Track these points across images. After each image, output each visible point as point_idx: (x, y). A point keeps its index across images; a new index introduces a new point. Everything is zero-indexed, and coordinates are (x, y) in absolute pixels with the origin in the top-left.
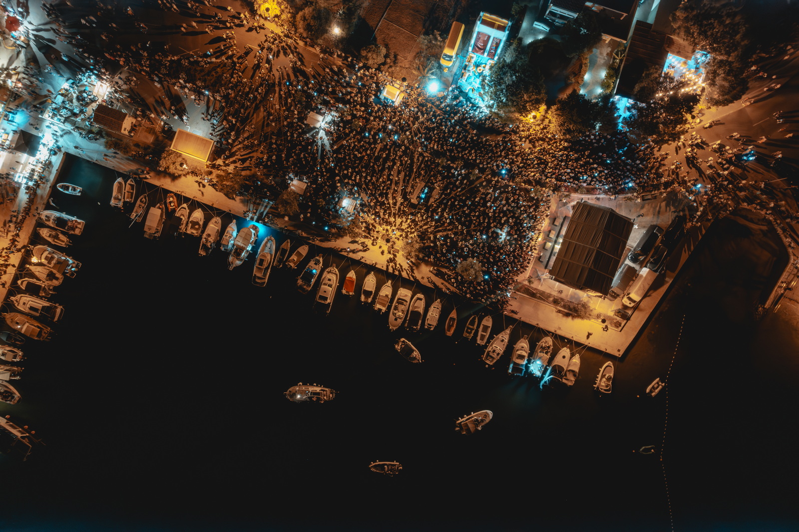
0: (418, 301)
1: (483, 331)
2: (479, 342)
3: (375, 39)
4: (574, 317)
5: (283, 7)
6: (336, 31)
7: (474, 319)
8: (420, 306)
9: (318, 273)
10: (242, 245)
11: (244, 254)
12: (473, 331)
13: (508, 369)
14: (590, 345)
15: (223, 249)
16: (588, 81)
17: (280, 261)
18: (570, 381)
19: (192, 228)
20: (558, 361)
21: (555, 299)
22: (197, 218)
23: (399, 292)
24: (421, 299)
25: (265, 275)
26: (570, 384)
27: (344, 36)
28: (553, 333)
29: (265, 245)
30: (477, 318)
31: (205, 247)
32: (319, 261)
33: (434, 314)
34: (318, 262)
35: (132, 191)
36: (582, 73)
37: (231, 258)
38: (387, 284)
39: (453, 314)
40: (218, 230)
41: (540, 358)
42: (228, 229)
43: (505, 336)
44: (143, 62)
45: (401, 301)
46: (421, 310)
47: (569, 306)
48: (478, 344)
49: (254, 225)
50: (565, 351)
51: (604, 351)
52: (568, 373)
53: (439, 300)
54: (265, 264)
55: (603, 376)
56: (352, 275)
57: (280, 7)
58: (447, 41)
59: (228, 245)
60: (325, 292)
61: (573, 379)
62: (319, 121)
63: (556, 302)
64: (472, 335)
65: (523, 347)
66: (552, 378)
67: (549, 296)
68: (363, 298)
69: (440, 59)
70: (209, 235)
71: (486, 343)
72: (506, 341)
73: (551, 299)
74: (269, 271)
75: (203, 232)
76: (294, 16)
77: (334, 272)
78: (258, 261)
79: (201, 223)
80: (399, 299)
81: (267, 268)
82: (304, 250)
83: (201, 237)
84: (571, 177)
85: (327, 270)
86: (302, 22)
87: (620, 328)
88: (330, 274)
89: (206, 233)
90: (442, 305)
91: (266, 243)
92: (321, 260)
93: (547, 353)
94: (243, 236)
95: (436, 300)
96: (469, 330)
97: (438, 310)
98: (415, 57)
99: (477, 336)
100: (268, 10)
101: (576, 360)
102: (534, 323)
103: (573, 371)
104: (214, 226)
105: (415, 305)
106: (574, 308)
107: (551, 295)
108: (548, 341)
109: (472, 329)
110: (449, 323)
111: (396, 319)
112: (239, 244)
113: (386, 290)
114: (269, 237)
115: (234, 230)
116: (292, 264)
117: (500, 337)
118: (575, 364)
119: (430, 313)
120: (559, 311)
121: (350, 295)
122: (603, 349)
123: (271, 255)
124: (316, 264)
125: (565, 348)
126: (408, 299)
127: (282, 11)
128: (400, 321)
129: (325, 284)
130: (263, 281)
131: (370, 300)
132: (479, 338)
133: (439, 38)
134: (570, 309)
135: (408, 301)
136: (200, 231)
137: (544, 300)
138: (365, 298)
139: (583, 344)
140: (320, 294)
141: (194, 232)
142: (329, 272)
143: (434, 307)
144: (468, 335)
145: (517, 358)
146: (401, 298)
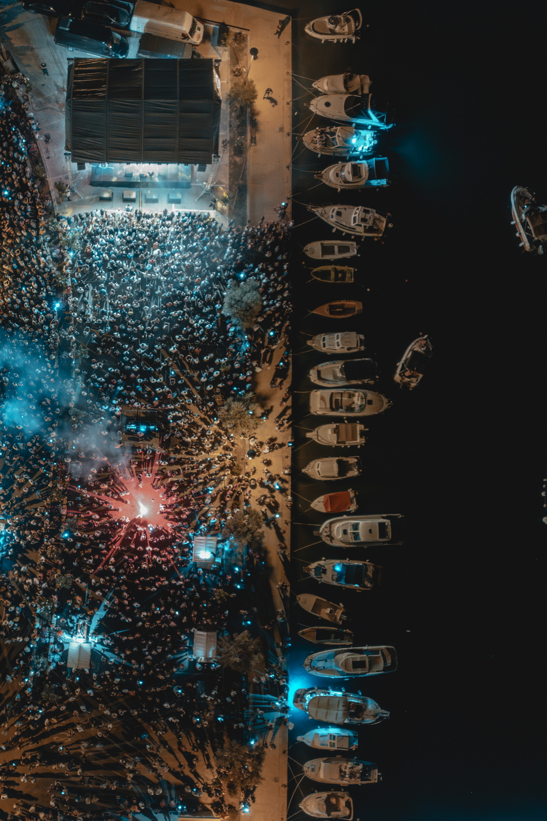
0: (322, 376)
1: (333, 253)
2: (354, 252)
4: (254, 114)
7: (316, 274)
8: (331, 368)
9: (338, 561)
11: (353, 699)
12: (339, 268)
13: (381, 188)
14: (290, 71)
15: (356, 744)
17: (340, 636)
19: (337, 809)
20: (337, 111)
21: (235, 155)
22: (319, 804)
23: (320, 413)
24: (319, 372)
25: (376, 652)
26: (368, 81)
29: (323, 670)
30: (315, 270)
31: (364, 775)
32: (317, 569)
33: (334, 343)
34: (321, 570)
37: (369, 720)
38: (315, 438)
39: (323, 311)
40: (325, 761)
41: (346, 141)
42: (318, 745)
43: (329, 214)
45: (335, 405)
46: (338, 366)
47: (238, 126)
49: (295, 701)
50: (317, 106)
51: (290, 45)
52: (352, 90)
53: (309, 343)
54: (358, 657)
55: (333, 32)
56: (319, 504)
59: (349, 737)
60: (370, 532)
61: (357, 79)
62: (80, 647)
63: (239, 150)
64: (345, 268)
65: (337, 175)
66: (372, 109)
67: (233, 164)
68: (354, 473)
70: (342, 775)
71: (353, 240)
72: (336, 208)
73: (238, 159)
74: (365, 648)
77: (327, 530)
78: (359, 671)
79: (324, 795)
80: (332, 409)
81: (361, 652)
82: (307, 601)
87: (244, 32)
88: (335, 534)
89: (339, 782)
91: (317, 669)
92: (313, 565)
93: (333, 134)
94: (324, 711)
95: (311, 347)
96: (340, 275)
97: (327, 337)
99: (345, 259)
101: (323, 84)
102: (288, 174)
103: (346, 82)
104: (320, 771)
105: (331, 378)
106: (238, 117)
107: (230, 162)
108: (311, 139)
109: (337, 272)
110: (340, 313)
111: (370, 402)
112: (340, 713)
113: (326, 435)
114: (307, 668)
115: (317, 734)
116: (339, 614)
117: (334, 220)
118: (332, 84)
119: (338, 349)
120: (253, 140)
121: (356, 496)
122: (288, 49)
123: (337, 653)
124: (324, 571)
125: (312, 108)
126: (327, 394)
128: (370, 395)
129: (356, 537)
130: (386, 653)
131: (352, 460)
132: (347, 255)
134: (243, 125)
135: (329, 392)
136: (339, 794)
137: (245, 170)
138: (352, 470)
139: (293, 82)
140: (376, 539)
141: (343, 803)
142: (332, 539)
143: (324, 346)
144: (348, 275)
145: (360, 177)
146: (328, 406)
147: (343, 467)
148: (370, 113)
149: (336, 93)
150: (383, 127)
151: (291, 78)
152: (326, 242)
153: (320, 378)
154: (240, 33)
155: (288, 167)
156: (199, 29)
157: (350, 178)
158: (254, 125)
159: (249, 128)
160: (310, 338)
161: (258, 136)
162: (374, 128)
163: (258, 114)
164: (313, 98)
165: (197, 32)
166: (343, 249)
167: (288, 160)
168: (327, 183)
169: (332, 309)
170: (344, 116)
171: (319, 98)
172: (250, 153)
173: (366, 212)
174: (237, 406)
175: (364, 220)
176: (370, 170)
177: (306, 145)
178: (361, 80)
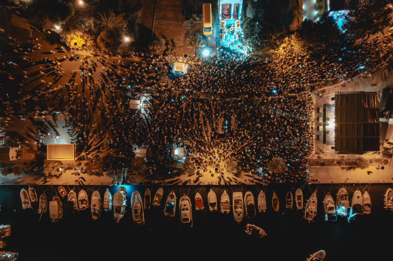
0: (248, 196)
1: (298, 200)
2: (298, 208)
3: (154, 35)
4: (354, 168)
5: (85, 38)
6: (127, 39)
7: (290, 194)
8: (251, 200)
9: (175, 203)
10: (119, 205)
11: (122, 209)
12: (292, 202)
13: (324, 218)
14: (372, 182)
15: (107, 211)
16: (306, 10)
17: (148, 204)
18: (368, 211)
19: (82, 204)
20: (355, 201)
21: (337, 161)
22: (83, 197)
23: (234, 196)
24: (250, 195)
25: (142, 218)
26: (368, 213)
27: (133, 40)
28: (344, 184)
29: (134, 198)
30: (291, 193)
31: (95, 214)
32: (173, 195)
33: (262, 202)
34: (172, 197)
35: (34, 194)
36: (300, 6)
37: (115, 215)
38: (224, 194)
39: (275, 196)
40: (99, 199)
41: (343, 205)
42: (105, 196)
43: (314, 198)
44: (7, 109)
45: (237, 202)
46: (252, 202)
47: (349, 162)
48: (299, 209)
49: (121, 187)
50: (357, 193)
51: (383, 182)
52: (364, 207)
53: (262, 191)
54: (139, 211)
55: (389, 199)
56: (198, 196)
57: (84, 39)
58: (204, 19)
59: (109, 208)
60: (185, 215)
61: (369, 209)
62: (138, 104)
63: (339, 163)
64: (292, 205)
65: (329, 201)
66: (356, 215)
67: (333, 160)
68: (211, 209)
69: (202, 32)
70: (95, 205)
71: (303, 206)
72: (316, 201)
73: (335, 162)
74: (143, 214)
75: (90, 204)
76: (95, 41)
77: (186, 199)
78: (133, 211)
79: (87, 199)
80: (235, 201)
81: (141, 212)
82: (160, 192)
83: (89, 208)
84: (320, 78)
85: (181, 199)
86: (102, 43)
87: (388, 164)
88: (184, 201)
89: (92, 205)
90: (265, 194)
91: (134, 196)
92: (174, 194)
93: (346, 199)
94: (117, 198)
95: (260, 192)
96: (289, 203)
97: (264, 198)
98: (185, 37)
99: (296, 204)
100: (76, 44)
101: (366, 195)
102: (329, 182)
103: (368, 204)
104: (95, 198)
105: (248, 200)
106: (353, 162)
107: (334, 159)
108: (343, 191)
109: (291, 201)
110: (274, 202)
111: (239, 215)
112: (117, 205)
113: (225, 198)
114: (134, 192)
115: (109, 196)
116: (156, 204)
117: (311, 200)
118: (367, 199)
119: (259, 202)
120: (343, 168)
121: (202, 210)
122: (382, 182)
123: (141, 203)
124: (172, 198)
125: (357, 191)
126: (241, 198)
127: (86, 41)
128: (242, 215)
129: (183, 210)
130: (142, 222)
131: (216, 208)
132: (297, 205)
133: (197, 19)
134: (350, 164)
135: (242, 199)
136: (88, 204)
137: (331, 165)
138: (212, 208)
139: (367, 184)
140: (183, 218)
141: (84, 206)
142: (182, 200)
143: (261, 197)
144: (289, 206)
145: (329, 210)
146: (236, 199)
147: (213, 205)
148: (355, 214)
149: (363, 200)
150: (349, 219)
151: (369, 183)
152: (302, 197)
153: (248, 195)
154: (388, 162)
155: (332, 182)
156: (390, 146)
157: (328, 206)
158: (350, 169)
159: (348, 166)
160: (264, 192)
161: (345, 170)
162: (348, 215)
163: (354, 170)
164: (361, 192)
166: (300, 204)
167: (335, 182)
168: (326, 197)
169: (275, 200)
170: (353, 204)
171: (361, 194)
172: (338, 167)
173: (315, 213)
174: (236, 163)
175: (311, 212)
176: (331, 214)
177: (341, 189)
178: (369, 210)
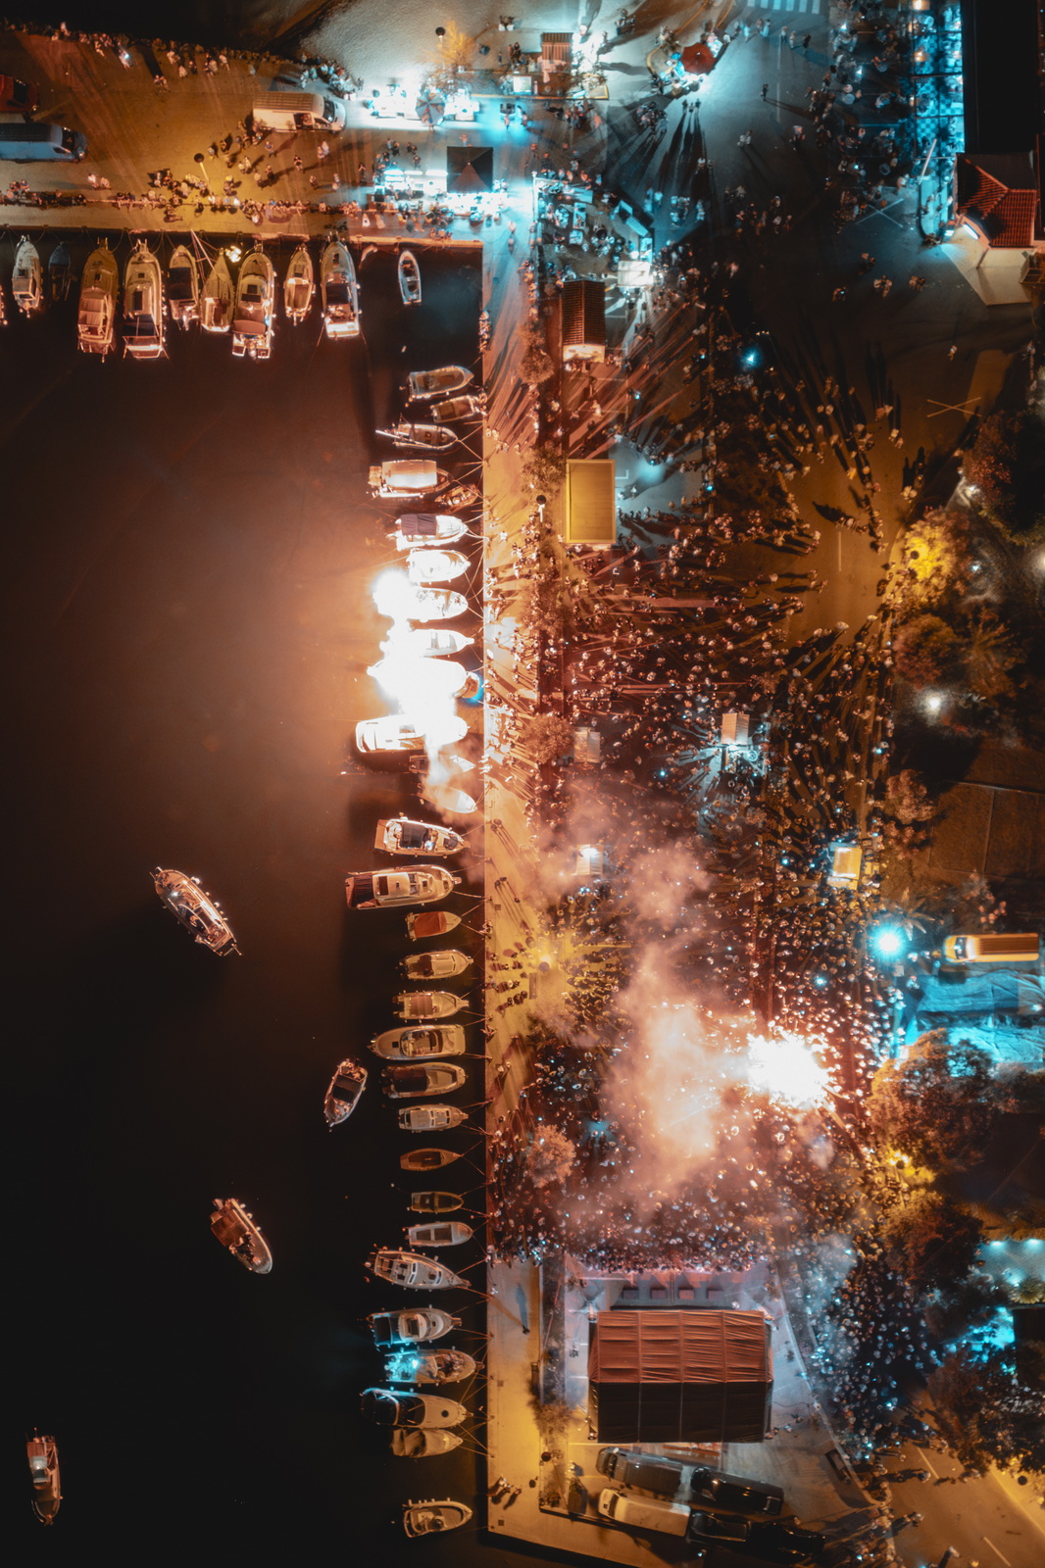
0: (450, 1076)
2: (413, 1231)
3: (947, 788)
6: (934, 703)
7: (456, 1202)
8: (440, 1084)
9: (429, 853)
12: (429, 1211)
14: (489, 1459)
16: (1026, 1252)
18: (402, 1446)
23: (453, 1028)
26: (395, 1447)
28: (485, 1372)
30: (459, 1207)
33: (434, 1117)
34: (449, 842)
36: (1036, 1232)
38: (459, 1001)
39: (448, 1157)
43: (444, 1278)
45: (436, 1039)
48: (407, 1231)
52: (415, 1434)
53: (466, 1116)
56: (451, 921)
58: (993, 936)
60: (398, 885)
62: (734, 738)
63: (551, 1356)
64: (421, 1211)
65: (434, 1324)
67: (559, 1337)
68: (412, 960)
69: (954, 934)
72: (435, 1285)
73: (554, 1344)
77: (444, 885)
80: (439, 1032)
85: (443, 870)
88: (436, 881)
90: (457, 1128)
93: (440, 1373)
95: (464, 1111)
96: (428, 1202)
97: (444, 1123)
98: (939, 883)
99: (422, 1223)
101: (449, 1442)
102: (493, 1326)
103: (423, 1443)
105: (439, 1074)
108: (465, 1367)
109: (432, 1207)
110: (427, 1155)
111: (395, 1045)
117: (438, 1270)
119: (431, 1109)
120: (535, 1370)
121: (407, 933)
124: (445, 841)
125: (464, 1410)
126: (445, 1052)
128: (395, 1055)
129: (413, 876)
131: (413, 976)
132: (419, 1228)
137: (546, 1329)
138: (413, 965)
139: (486, 1445)
143: (447, 1113)
144: (418, 1201)
145: (407, 1321)
146: (444, 1035)
147: (425, 966)
148: (396, 1402)
149: (433, 1430)
150: (377, 1390)
151: (489, 1450)
157: (419, 1318)
160: (464, 1122)
161: (529, 1375)
163: (529, 1403)
164: (463, 1423)
165: (607, 1502)
166: (424, 1236)
167: (492, 1344)
169: (437, 1158)
170: (424, 1398)
171: (454, 1424)
172: (538, 1351)
173: (400, 1279)
175: (403, 1267)
176: (395, 1330)
177: (471, 1359)
178: (403, 1448)
